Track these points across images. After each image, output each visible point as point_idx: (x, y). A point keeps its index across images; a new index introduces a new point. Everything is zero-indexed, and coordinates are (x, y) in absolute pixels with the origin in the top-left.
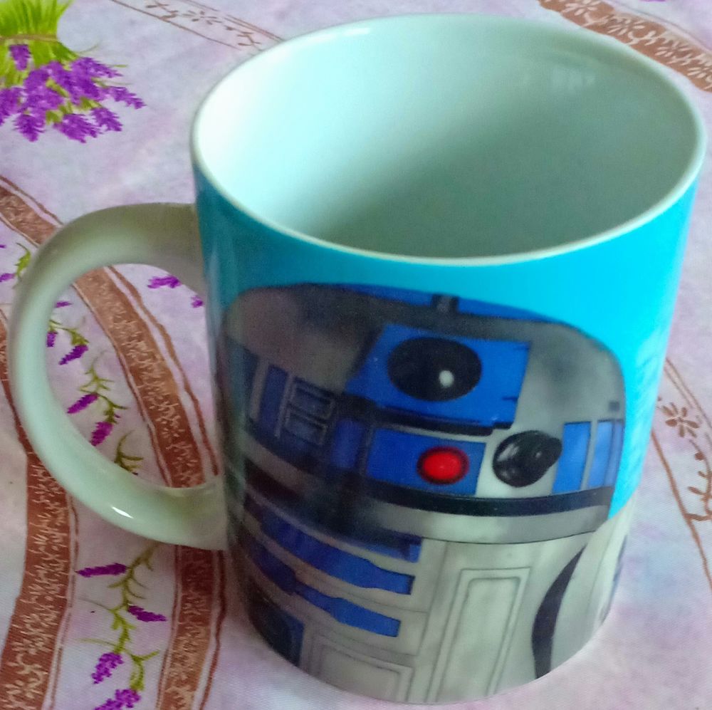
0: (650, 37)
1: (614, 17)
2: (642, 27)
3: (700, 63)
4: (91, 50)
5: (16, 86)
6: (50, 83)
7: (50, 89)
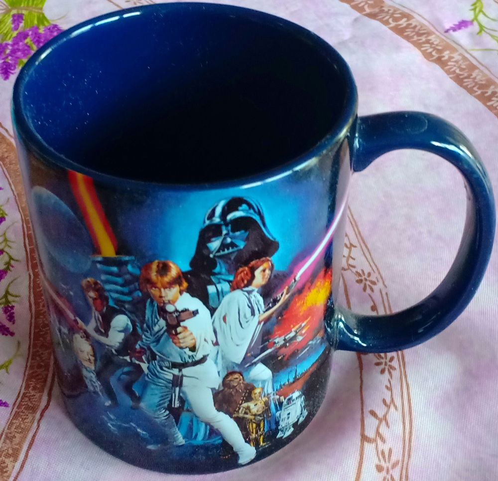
0: (403, 22)
1: (383, 8)
2: (399, 15)
3: (431, 42)
4: (59, 19)
5: (7, 42)
6: (28, 41)
7: (26, 45)
